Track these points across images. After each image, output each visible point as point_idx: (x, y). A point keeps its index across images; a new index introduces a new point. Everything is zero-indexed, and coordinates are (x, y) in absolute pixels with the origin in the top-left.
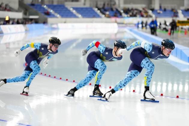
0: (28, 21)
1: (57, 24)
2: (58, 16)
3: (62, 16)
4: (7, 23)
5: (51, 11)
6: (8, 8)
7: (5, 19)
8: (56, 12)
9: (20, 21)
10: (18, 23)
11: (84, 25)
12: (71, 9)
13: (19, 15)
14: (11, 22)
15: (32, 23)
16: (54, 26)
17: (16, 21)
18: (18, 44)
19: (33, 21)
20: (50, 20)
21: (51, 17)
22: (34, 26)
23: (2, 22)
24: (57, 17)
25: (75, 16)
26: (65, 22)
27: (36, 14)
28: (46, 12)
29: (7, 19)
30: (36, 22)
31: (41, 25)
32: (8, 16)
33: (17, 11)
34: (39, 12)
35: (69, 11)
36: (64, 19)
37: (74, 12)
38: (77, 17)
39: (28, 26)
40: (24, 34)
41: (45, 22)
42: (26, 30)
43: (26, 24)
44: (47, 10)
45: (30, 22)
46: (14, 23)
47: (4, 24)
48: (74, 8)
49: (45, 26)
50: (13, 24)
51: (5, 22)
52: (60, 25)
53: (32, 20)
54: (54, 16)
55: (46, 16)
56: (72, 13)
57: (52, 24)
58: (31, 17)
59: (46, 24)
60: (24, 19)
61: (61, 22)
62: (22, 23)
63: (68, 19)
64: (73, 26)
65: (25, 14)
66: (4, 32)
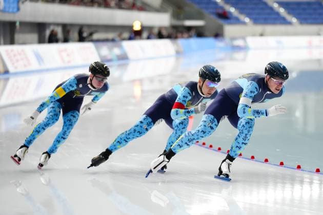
0: (182, 32)
1: (244, 38)
2: (247, 20)
3: (256, 21)
4: (138, 37)
5: (232, 10)
6: (139, 4)
7: (131, 27)
8: (242, 11)
9: (164, 33)
10: (160, 36)
11: (302, 40)
12: (276, 6)
13: (163, 20)
14: (145, 35)
15: (190, 37)
16: (239, 43)
17: (156, 31)
18: (161, 81)
19: (193, 32)
20: (229, 29)
21: (231, 24)
22: (194, 42)
23: (126, 35)
24: (244, 23)
25: (284, 21)
26: (262, 35)
27: (199, 17)
28: (220, 11)
29: (137, 27)
30: (200, 33)
31: (209, 41)
32: (139, 20)
33: (157, 10)
34: (206, 12)
35: (272, 9)
36: (259, 28)
37: (282, 11)
38: (290, 23)
39: (182, 42)
40: (172, 61)
41: (218, 35)
42: (178, 53)
43: (176, 38)
44: (222, 8)
45: (186, 35)
46: (153, 36)
47: (130, 39)
48: (281, 4)
49: (219, 44)
50: (149, 38)
51: (133, 35)
52: (252, 41)
53: (189, 29)
54: (237, 21)
55: (220, 21)
56: (278, 14)
57: (233, 39)
58: (188, 23)
59: (220, 39)
60: (174, 27)
61: (254, 35)
62: (169, 37)
63: (269, 28)
64: (279, 42)
65: (176, 16)
66: (130, 55)
